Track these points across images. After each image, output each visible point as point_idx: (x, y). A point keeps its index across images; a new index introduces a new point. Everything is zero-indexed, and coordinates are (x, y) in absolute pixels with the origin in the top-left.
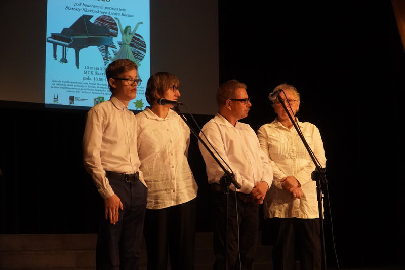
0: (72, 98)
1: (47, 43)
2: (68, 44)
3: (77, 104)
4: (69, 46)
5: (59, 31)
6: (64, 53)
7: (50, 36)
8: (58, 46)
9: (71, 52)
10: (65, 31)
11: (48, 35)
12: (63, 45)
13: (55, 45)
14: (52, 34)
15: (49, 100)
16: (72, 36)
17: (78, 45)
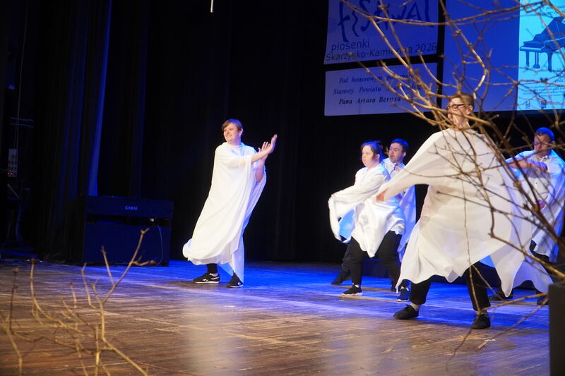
0: (544, 103)
1: (520, 52)
2: (540, 49)
3: (549, 107)
4: (541, 52)
5: (531, 39)
6: (537, 59)
7: (523, 44)
8: (530, 53)
9: (544, 57)
10: (537, 38)
11: (521, 44)
12: (535, 51)
13: (528, 52)
14: (524, 43)
15: (521, 107)
16: (544, 40)
17: (551, 50)
